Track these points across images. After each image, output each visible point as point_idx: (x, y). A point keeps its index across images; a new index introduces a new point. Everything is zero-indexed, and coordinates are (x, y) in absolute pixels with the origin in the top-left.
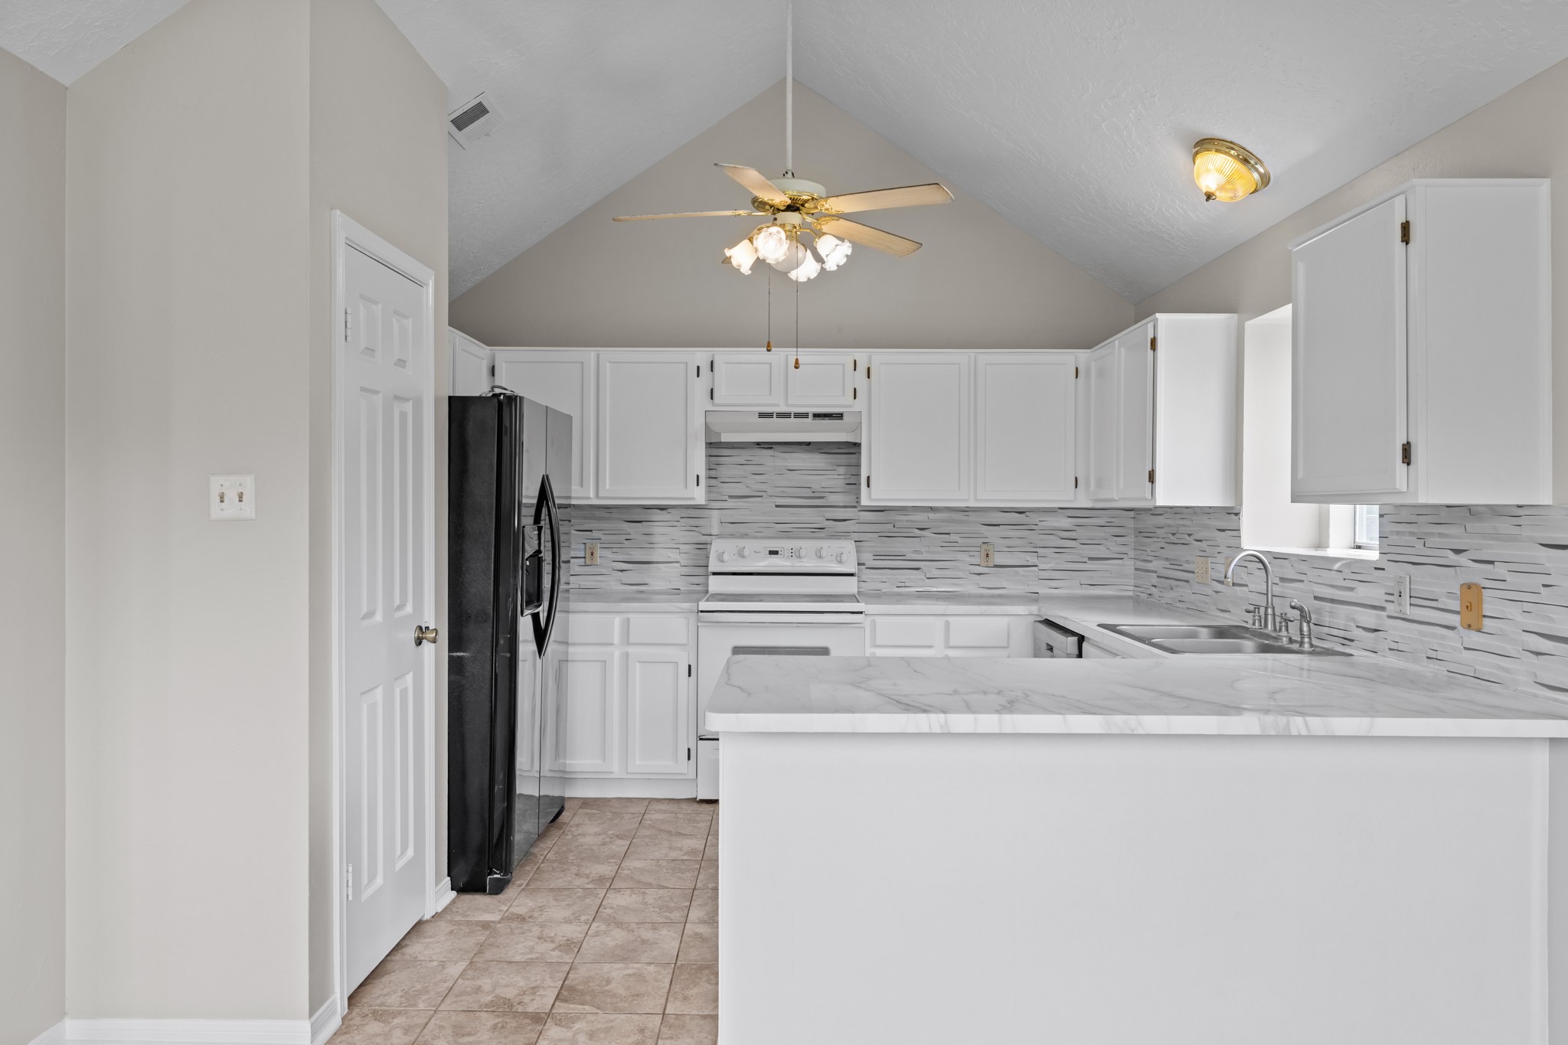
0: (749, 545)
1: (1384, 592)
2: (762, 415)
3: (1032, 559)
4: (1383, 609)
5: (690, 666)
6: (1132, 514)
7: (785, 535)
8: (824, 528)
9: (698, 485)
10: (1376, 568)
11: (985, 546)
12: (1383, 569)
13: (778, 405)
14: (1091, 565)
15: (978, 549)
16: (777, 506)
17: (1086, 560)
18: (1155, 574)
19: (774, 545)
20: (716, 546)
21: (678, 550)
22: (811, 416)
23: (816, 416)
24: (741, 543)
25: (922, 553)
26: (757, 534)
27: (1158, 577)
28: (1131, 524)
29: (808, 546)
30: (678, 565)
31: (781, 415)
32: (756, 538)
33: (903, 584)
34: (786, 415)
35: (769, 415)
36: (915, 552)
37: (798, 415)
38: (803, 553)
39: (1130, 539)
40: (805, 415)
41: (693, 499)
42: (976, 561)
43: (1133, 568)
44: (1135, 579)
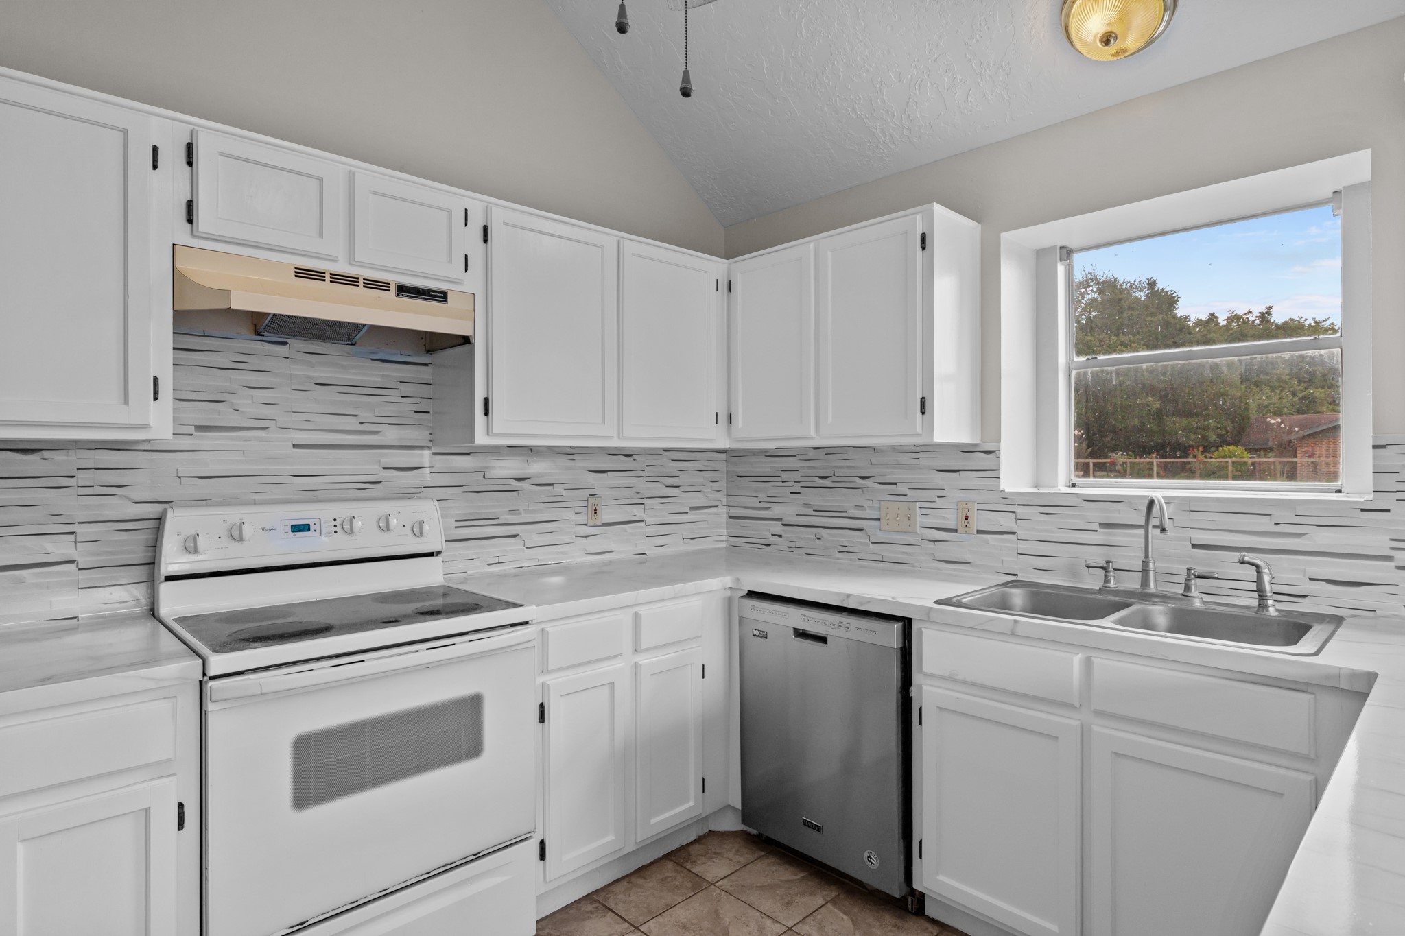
0: (253, 518)
1: (1388, 538)
2: (301, 273)
3: (638, 513)
4: (1389, 558)
5: (181, 806)
6: (723, 456)
7: (312, 495)
8: (379, 482)
9: (156, 399)
10: (1362, 510)
11: (591, 500)
12: (1388, 511)
13: (334, 260)
14: (692, 516)
15: (585, 504)
16: (295, 446)
17: (687, 510)
18: (780, 523)
19: (301, 514)
20: (177, 524)
21: (71, 537)
22: (393, 288)
23: (403, 290)
24: (234, 514)
25: (520, 514)
26: (257, 497)
27: (784, 525)
28: (722, 467)
29: (365, 513)
30: (72, 567)
31: (338, 279)
32: (255, 503)
33: (496, 560)
34: (351, 281)
35: (318, 275)
36: (512, 512)
37: (371, 284)
38: (358, 524)
39: (723, 485)
40: (383, 286)
41: (145, 427)
42: (582, 519)
43: (725, 516)
44: (727, 528)
